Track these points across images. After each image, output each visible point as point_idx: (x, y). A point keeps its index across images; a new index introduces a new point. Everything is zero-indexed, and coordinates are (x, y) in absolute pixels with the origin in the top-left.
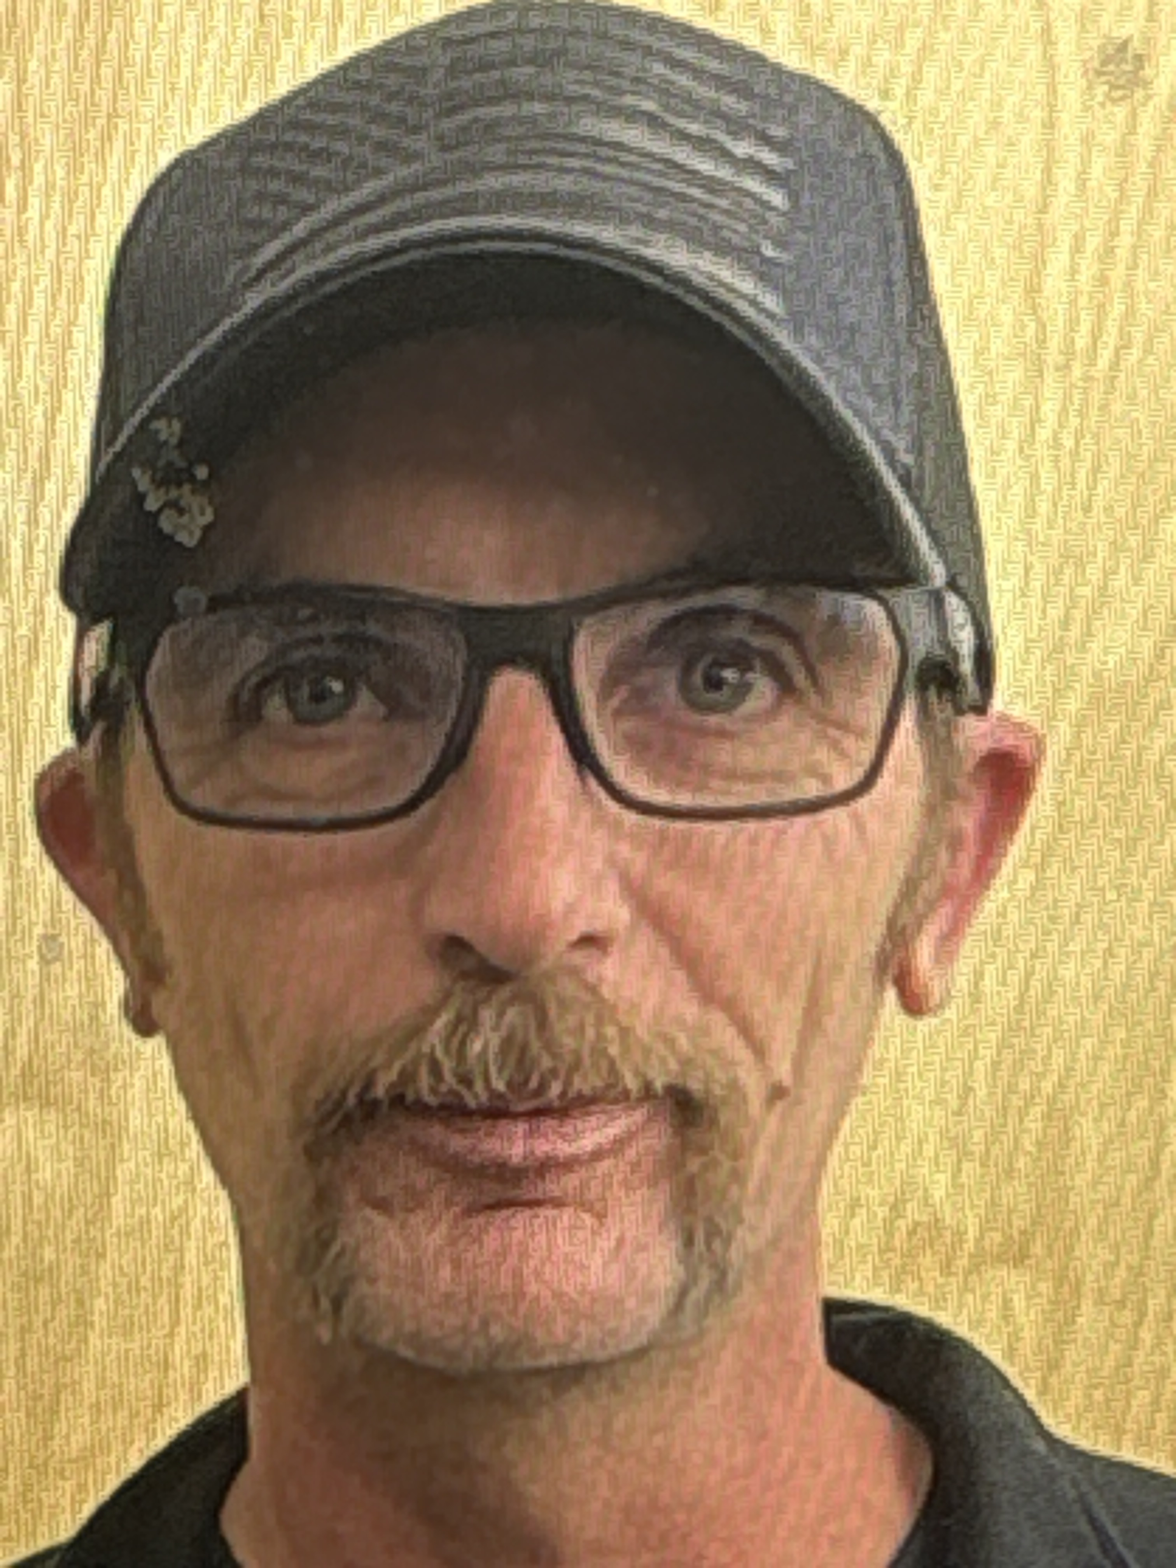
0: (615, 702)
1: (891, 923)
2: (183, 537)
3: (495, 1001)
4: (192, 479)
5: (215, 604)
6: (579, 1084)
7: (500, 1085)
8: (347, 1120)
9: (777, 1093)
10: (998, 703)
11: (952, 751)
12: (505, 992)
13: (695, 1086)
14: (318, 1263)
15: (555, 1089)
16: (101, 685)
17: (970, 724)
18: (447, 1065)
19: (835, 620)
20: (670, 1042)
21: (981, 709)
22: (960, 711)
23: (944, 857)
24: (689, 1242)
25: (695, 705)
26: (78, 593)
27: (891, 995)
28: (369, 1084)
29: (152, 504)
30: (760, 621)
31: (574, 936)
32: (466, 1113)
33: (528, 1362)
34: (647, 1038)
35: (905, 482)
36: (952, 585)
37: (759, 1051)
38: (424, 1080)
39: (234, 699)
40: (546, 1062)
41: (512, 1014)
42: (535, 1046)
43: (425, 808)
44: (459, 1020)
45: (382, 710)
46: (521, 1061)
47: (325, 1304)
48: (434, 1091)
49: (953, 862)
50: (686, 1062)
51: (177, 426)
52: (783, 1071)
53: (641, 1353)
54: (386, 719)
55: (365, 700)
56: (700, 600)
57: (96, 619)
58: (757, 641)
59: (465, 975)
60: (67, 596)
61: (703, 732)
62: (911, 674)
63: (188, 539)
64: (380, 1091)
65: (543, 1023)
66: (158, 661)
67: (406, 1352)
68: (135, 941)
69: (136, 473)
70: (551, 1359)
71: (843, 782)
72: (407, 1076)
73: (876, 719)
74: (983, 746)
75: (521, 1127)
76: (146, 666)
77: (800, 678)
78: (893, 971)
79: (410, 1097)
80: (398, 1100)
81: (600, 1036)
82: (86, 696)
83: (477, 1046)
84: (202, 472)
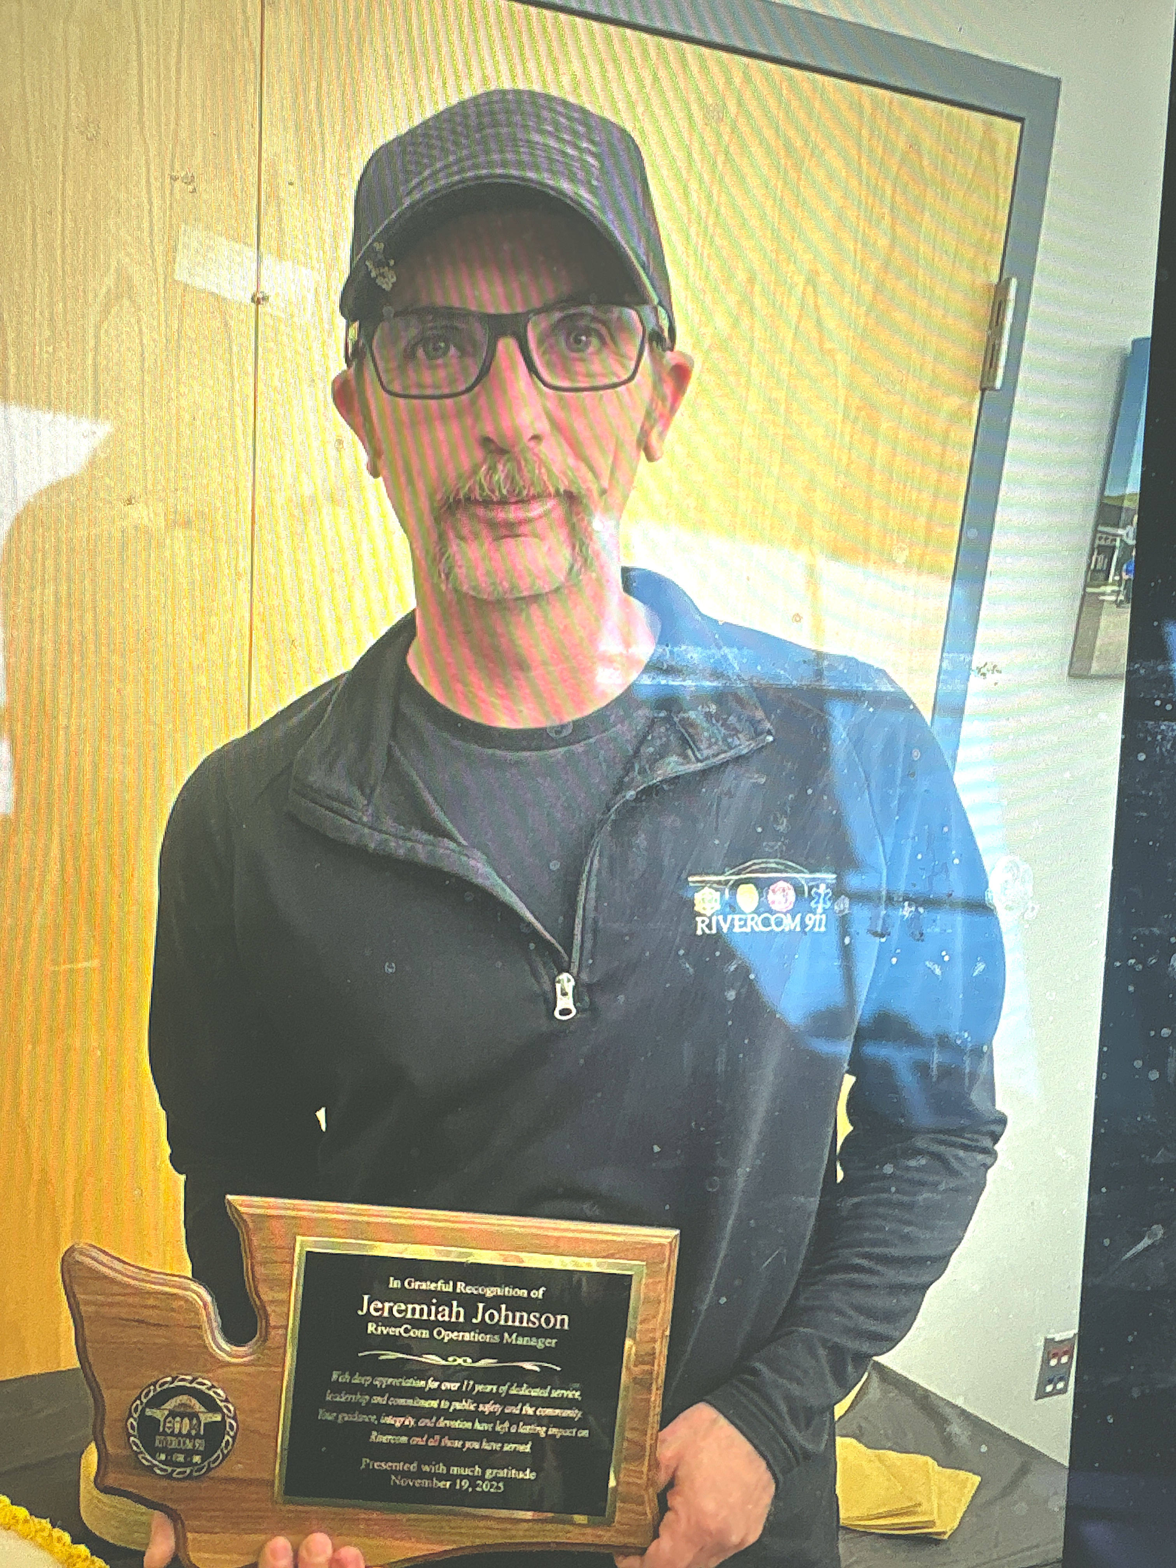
0: (543, 349)
1: (642, 428)
2: (384, 286)
3: (502, 462)
4: (388, 265)
5: (396, 315)
6: (532, 492)
7: (504, 492)
8: (449, 507)
9: (604, 492)
10: (677, 347)
11: (662, 364)
12: (506, 457)
13: (574, 490)
14: (440, 561)
15: (525, 492)
16: (356, 344)
17: (668, 354)
18: (486, 486)
19: (619, 318)
20: (565, 474)
21: (672, 349)
22: (664, 350)
23: (660, 403)
24: (574, 548)
25: (573, 351)
26: (346, 312)
27: (643, 454)
28: (457, 494)
29: (373, 275)
30: (594, 319)
31: (529, 436)
32: (492, 502)
33: (518, 595)
34: (557, 473)
35: (643, 267)
36: (660, 303)
37: (597, 476)
38: (477, 492)
39: (405, 351)
40: (521, 483)
41: (509, 465)
42: (517, 477)
43: (476, 389)
44: (489, 469)
45: (459, 354)
46: (512, 482)
47: (443, 576)
48: (481, 495)
49: (664, 405)
50: (571, 482)
51: (382, 245)
52: (605, 483)
53: (557, 590)
54: (460, 357)
55: (453, 350)
56: (572, 311)
57: (354, 321)
58: (593, 325)
59: (491, 452)
60: (343, 314)
61: (575, 360)
62: (647, 336)
63: (387, 287)
64: (461, 496)
65: (520, 469)
66: (376, 337)
67: (472, 593)
68: (370, 442)
69: (367, 263)
70: (525, 594)
71: (625, 377)
72: (471, 490)
73: (634, 354)
74: (673, 363)
75: (512, 507)
76: (373, 338)
77: (608, 339)
78: (643, 444)
79: (473, 498)
80: (468, 499)
81: (540, 473)
82: (350, 350)
83: (497, 478)
84: (392, 263)
